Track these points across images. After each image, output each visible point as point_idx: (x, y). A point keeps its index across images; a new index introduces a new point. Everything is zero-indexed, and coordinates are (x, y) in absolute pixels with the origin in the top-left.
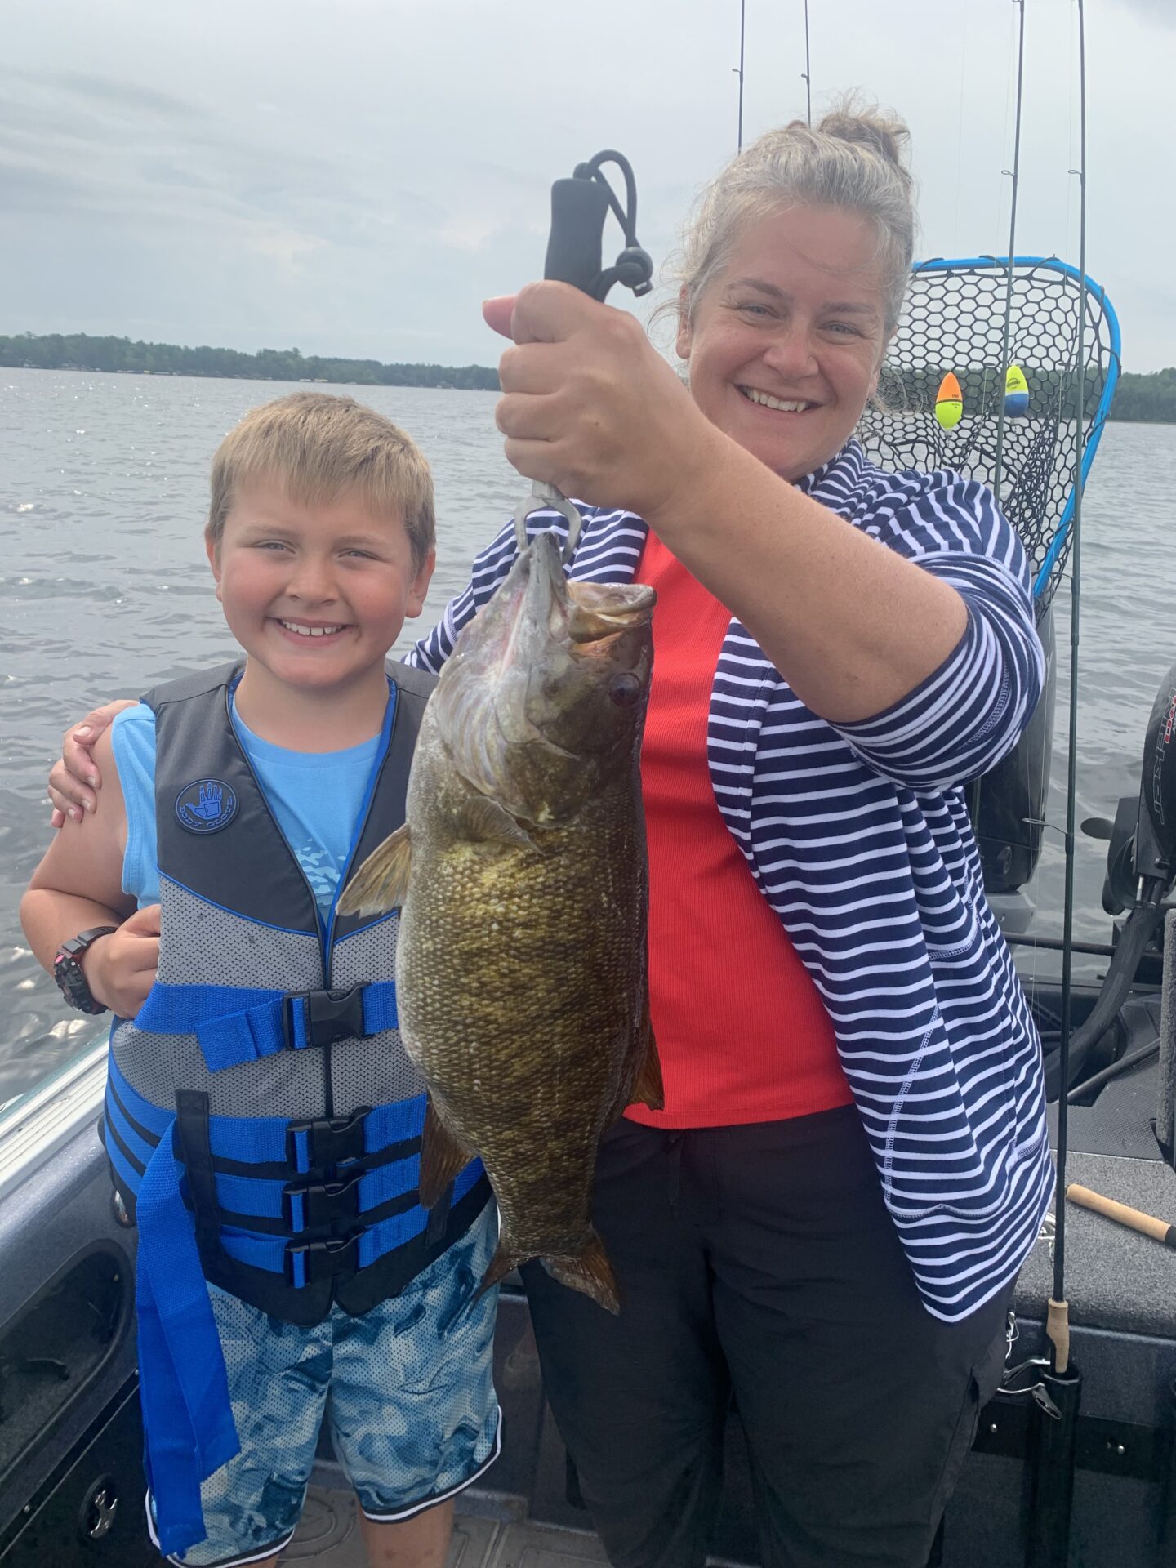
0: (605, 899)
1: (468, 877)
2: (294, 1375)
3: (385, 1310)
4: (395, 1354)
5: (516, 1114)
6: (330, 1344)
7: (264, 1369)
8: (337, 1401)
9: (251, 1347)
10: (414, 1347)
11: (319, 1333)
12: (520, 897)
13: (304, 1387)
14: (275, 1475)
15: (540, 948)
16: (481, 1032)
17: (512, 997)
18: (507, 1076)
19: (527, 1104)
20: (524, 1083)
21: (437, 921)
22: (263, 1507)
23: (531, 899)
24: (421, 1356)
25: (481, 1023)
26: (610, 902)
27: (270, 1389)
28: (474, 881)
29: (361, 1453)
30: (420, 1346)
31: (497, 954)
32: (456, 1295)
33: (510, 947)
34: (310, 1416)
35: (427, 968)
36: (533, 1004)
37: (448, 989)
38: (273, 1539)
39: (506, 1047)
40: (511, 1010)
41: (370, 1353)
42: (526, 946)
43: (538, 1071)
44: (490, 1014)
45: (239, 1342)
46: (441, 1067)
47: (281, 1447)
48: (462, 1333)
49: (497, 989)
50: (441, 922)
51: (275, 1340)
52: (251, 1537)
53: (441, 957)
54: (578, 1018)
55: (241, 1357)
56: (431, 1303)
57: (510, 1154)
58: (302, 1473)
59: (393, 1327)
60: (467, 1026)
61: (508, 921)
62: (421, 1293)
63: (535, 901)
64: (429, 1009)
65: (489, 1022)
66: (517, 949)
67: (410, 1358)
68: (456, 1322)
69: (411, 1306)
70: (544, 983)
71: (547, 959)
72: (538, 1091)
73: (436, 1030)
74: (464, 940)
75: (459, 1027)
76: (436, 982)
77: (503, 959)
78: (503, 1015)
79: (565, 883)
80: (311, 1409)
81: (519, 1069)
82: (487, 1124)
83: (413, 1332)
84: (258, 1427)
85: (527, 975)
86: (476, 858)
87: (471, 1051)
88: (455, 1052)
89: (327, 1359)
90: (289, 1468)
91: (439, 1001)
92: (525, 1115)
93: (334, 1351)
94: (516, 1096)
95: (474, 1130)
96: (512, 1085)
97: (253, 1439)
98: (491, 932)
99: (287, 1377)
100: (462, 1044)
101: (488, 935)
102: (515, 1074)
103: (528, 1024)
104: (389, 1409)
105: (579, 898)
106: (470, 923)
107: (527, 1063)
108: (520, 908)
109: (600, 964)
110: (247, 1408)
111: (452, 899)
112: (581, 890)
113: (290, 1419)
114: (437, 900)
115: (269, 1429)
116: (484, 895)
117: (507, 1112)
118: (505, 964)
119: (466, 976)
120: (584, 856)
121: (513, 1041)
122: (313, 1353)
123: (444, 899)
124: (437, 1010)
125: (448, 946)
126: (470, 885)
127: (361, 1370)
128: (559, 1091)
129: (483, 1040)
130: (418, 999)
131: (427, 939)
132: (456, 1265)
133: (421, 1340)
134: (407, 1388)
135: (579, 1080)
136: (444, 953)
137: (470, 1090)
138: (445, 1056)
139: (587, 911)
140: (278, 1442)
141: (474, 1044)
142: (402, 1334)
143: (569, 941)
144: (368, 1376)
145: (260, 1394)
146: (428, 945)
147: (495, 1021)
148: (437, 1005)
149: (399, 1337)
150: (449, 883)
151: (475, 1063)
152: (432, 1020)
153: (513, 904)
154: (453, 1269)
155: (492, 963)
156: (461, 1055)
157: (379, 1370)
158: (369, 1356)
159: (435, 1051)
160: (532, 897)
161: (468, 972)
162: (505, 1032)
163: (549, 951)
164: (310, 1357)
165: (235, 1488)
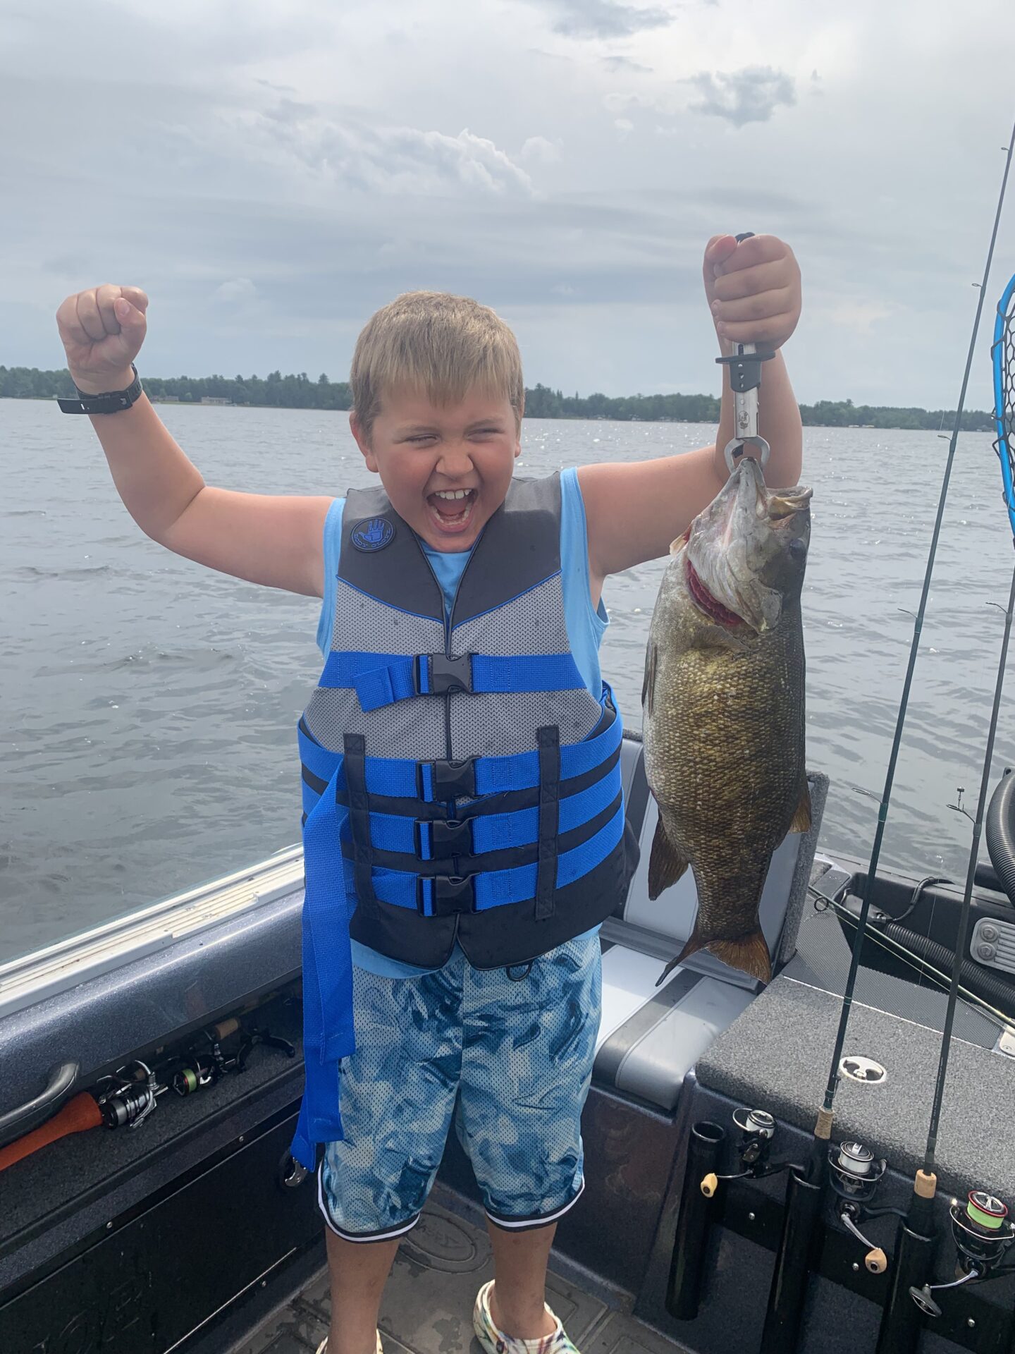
0: (783, 682)
1: (698, 668)
2: (430, 1068)
3: (507, 1024)
4: (512, 1064)
5: (722, 828)
6: (460, 1047)
7: (407, 1056)
8: (464, 1101)
9: (398, 1034)
10: (529, 1063)
11: (452, 1034)
12: (731, 679)
13: (437, 1081)
14: (411, 1159)
15: (744, 712)
16: (705, 767)
17: (725, 744)
18: (720, 799)
19: (729, 820)
20: (729, 805)
21: (678, 697)
22: (401, 1188)
23: (738, 680)
24: (534, 1073)
25: (706, 761)
26: (785, 684)
27: (410, 1075)
28: (702, 671)
29: (481, 1154)
30: (534, 1063)
31: (717, 716)
32: (566, 1024)
33: (725, 711)
34: (441, 1107)
35: (671, 726)
36: (739, 749)
37: (685, 739)
38: (405, 1219)
39: (721, 779)
40: (725, 753)
41: (491, 1062)
42: (735, 710)
43: (740, 797)
44: (711, 755)
45: (388, 1028)
46: (677, 792)
47: (417, 1131)
48: (571, 1063)
49: (716, 738)
50: (681, 697)
51: (417, 1033)
52: (388, 1213)
53: (681, 718)
54: (765, 762)
55: (389, 1041)
56: (545, 1025)
57: (715, 857)
58: (430, 1158)
59: (512, 1041)
60: (696, 763)
61: (724, 693)
62: (537, 1012)
63: (740, 681)
64: (672, 752)
65: (711, 761)
66: (729, 712)
67: (524, 1073)
68: (566, 1051)
69: (528, 1023)
70: (746, 735)
71: (748, 719)
72: (738, 812)
73: (675, 766)
74: (696, 706)
75: (692, 764)
76: (678, 735)
77: (721, 719)
78: (719, 756)
79: (760, 671)
80: (443, 1102)
81: (727, 795)
82: (702, 834)
83: (528, 1048)
84: (400, 1109)
85: (735, 729)
86: (702, 657)
87: (698, 780)
88: (687, 781)
89: (457, 1057)
90: (421, 1153)
91: (679, 746)
92: (729, 829)
93: (463, 1054)
94: (724, 814)
95: (692, 838)
96: (723, 805)
97: (395, 1120)
98: (713, 701)
99: (423, 1067)
100: (692, 776)
101: (712, 703)
102: (725, 798)
103: (735, 763)
104: (504, 1120)
105: (767, 681)
106: (700, 696)
107: (732, 791)
108: (731, 686)
109: (779, 726)
110: (392, 1088)
111: (687, 682)
112: (768, 675)
113: (425, 1107)
114: (678, 684)
115: (408, 1112)
116: (709, 679)
117: (716, 825)
118: (722, 722)
119: (697, 730)
120: (771, 655)
121: (725, 774)
122: (446, 1052)
123: (682, 684)
124: (678, 752)
125: (686, 711)
126: (699, 673)
127: (484, 1075)
128: (751, 813)
129: (706, 773)
130: (665, 746)
131: (672, 708)
132: (568, 996)
133: (535, 1057)
134: (520, 1101)
135: (763, 806)
136: (684, 716)
137: (694, 809)
138: (680, 785)
139: (772, 689)
140: (415, 1127)
141: (700, 776)
142: (519, 1048)
143: (761, 708)
144: (489, 1081)
145: (402, 1078)
146: (672, 712)
147: (714, 760)
148: (678, 749)
149: (517, 1050)
150: (685, 673)
151: (699, 789)
152: (674, 759)
153: (728, 683)
154: (566, 999)
155: (714, 721)
156: (691, 783)
157: (499, 1077)
158: (491, 1065)
159: (674, 781)
160: (739, 679)
161: (699, 727)
162: (720, 768)
163: (749, 714)
164: (443, 1055)
165: (379, 1162)
